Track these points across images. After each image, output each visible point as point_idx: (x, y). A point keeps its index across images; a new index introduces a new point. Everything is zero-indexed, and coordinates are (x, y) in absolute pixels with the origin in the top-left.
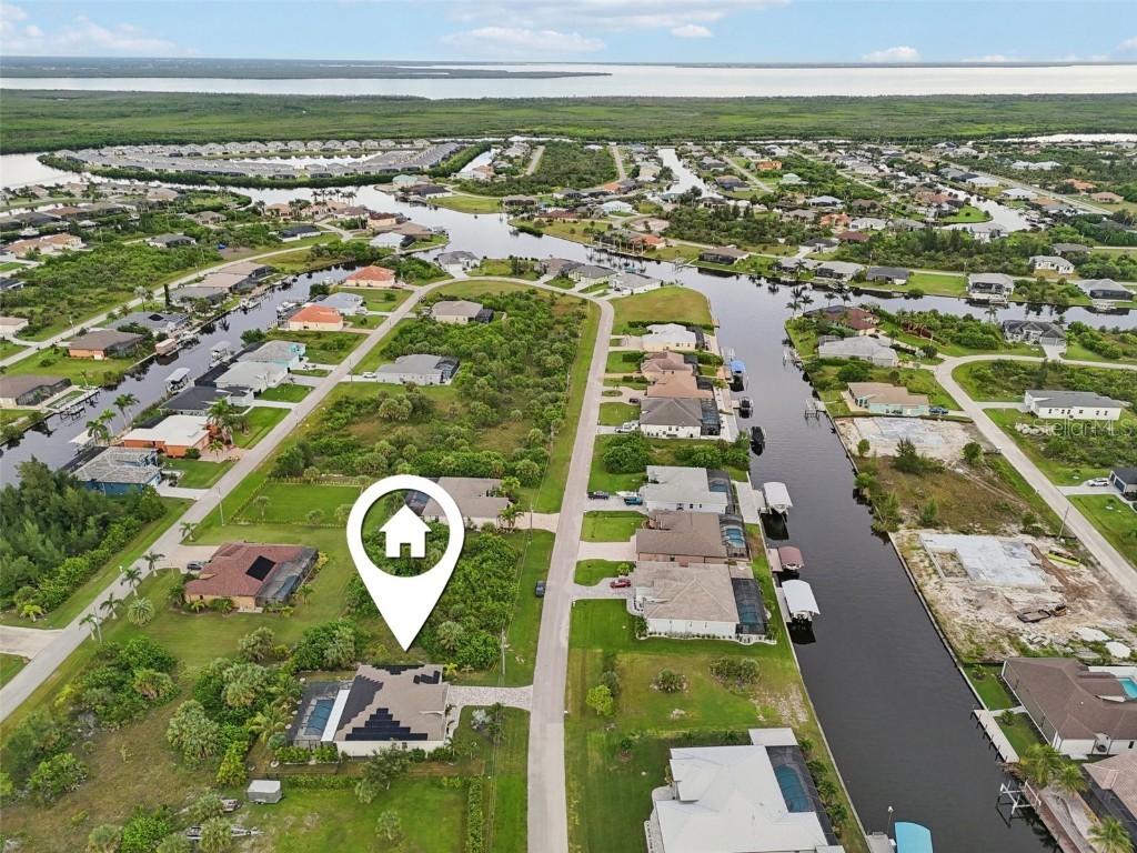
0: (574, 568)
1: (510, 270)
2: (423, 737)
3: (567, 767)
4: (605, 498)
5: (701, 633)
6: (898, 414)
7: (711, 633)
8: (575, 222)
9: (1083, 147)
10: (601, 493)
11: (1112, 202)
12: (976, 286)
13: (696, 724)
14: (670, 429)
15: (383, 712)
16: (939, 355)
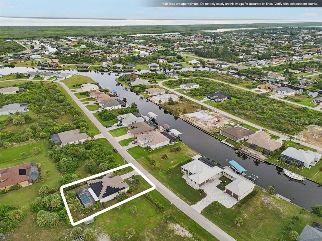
0: (119, 144)
1: (16, 77)
2: (124, 188)
3: (160, 181)
4: (111, 126)
5: (162, 146)
6: (160, 94)
7: (165, 145)
8: (24, 62)
9: (146, 37)
10: (109, 125)
11: (161, 48)
12: (151, 67)
13: (178, 162)
14: (113, 107)
15: (108, 187)
16: (157, 82)
